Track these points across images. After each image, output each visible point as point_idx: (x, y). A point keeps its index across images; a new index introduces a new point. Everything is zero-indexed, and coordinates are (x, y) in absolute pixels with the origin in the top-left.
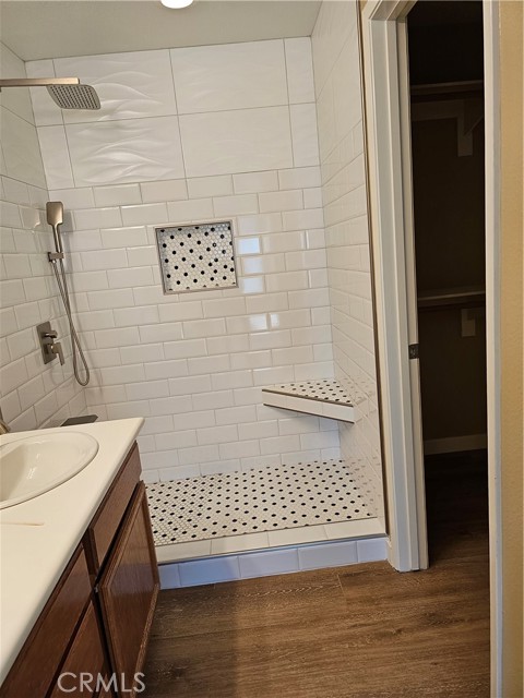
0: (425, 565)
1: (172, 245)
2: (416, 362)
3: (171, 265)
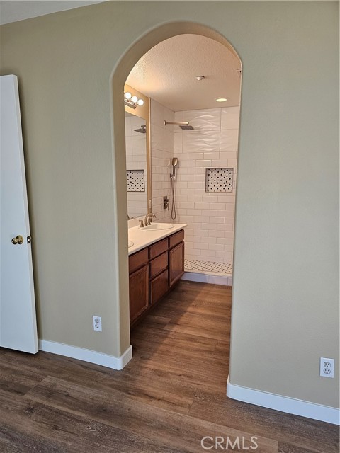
1: (211, 175)
3: (210, 182)
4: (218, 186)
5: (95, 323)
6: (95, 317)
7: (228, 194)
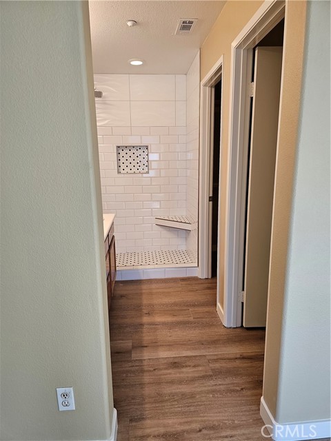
0: (210, 277)
1: (122, 153)
2: (211, 203)
3: (121, 162)
4: (131, 166)
5: (60, 400)
6: (60, 391)
7: (144, 175)
